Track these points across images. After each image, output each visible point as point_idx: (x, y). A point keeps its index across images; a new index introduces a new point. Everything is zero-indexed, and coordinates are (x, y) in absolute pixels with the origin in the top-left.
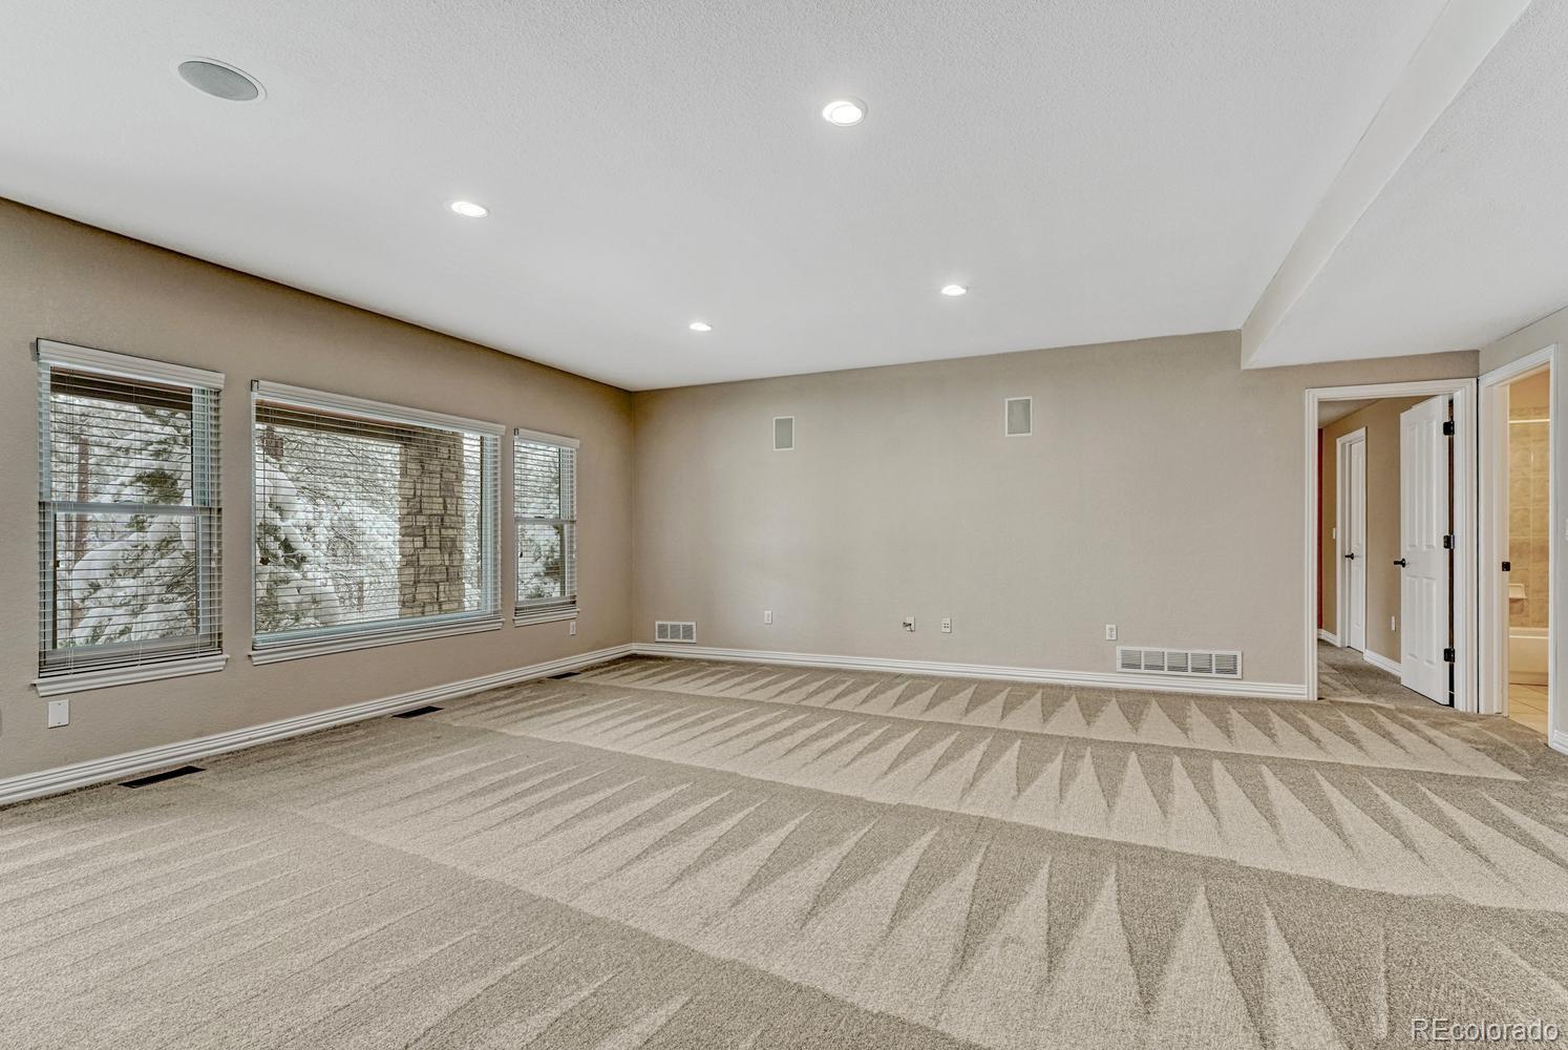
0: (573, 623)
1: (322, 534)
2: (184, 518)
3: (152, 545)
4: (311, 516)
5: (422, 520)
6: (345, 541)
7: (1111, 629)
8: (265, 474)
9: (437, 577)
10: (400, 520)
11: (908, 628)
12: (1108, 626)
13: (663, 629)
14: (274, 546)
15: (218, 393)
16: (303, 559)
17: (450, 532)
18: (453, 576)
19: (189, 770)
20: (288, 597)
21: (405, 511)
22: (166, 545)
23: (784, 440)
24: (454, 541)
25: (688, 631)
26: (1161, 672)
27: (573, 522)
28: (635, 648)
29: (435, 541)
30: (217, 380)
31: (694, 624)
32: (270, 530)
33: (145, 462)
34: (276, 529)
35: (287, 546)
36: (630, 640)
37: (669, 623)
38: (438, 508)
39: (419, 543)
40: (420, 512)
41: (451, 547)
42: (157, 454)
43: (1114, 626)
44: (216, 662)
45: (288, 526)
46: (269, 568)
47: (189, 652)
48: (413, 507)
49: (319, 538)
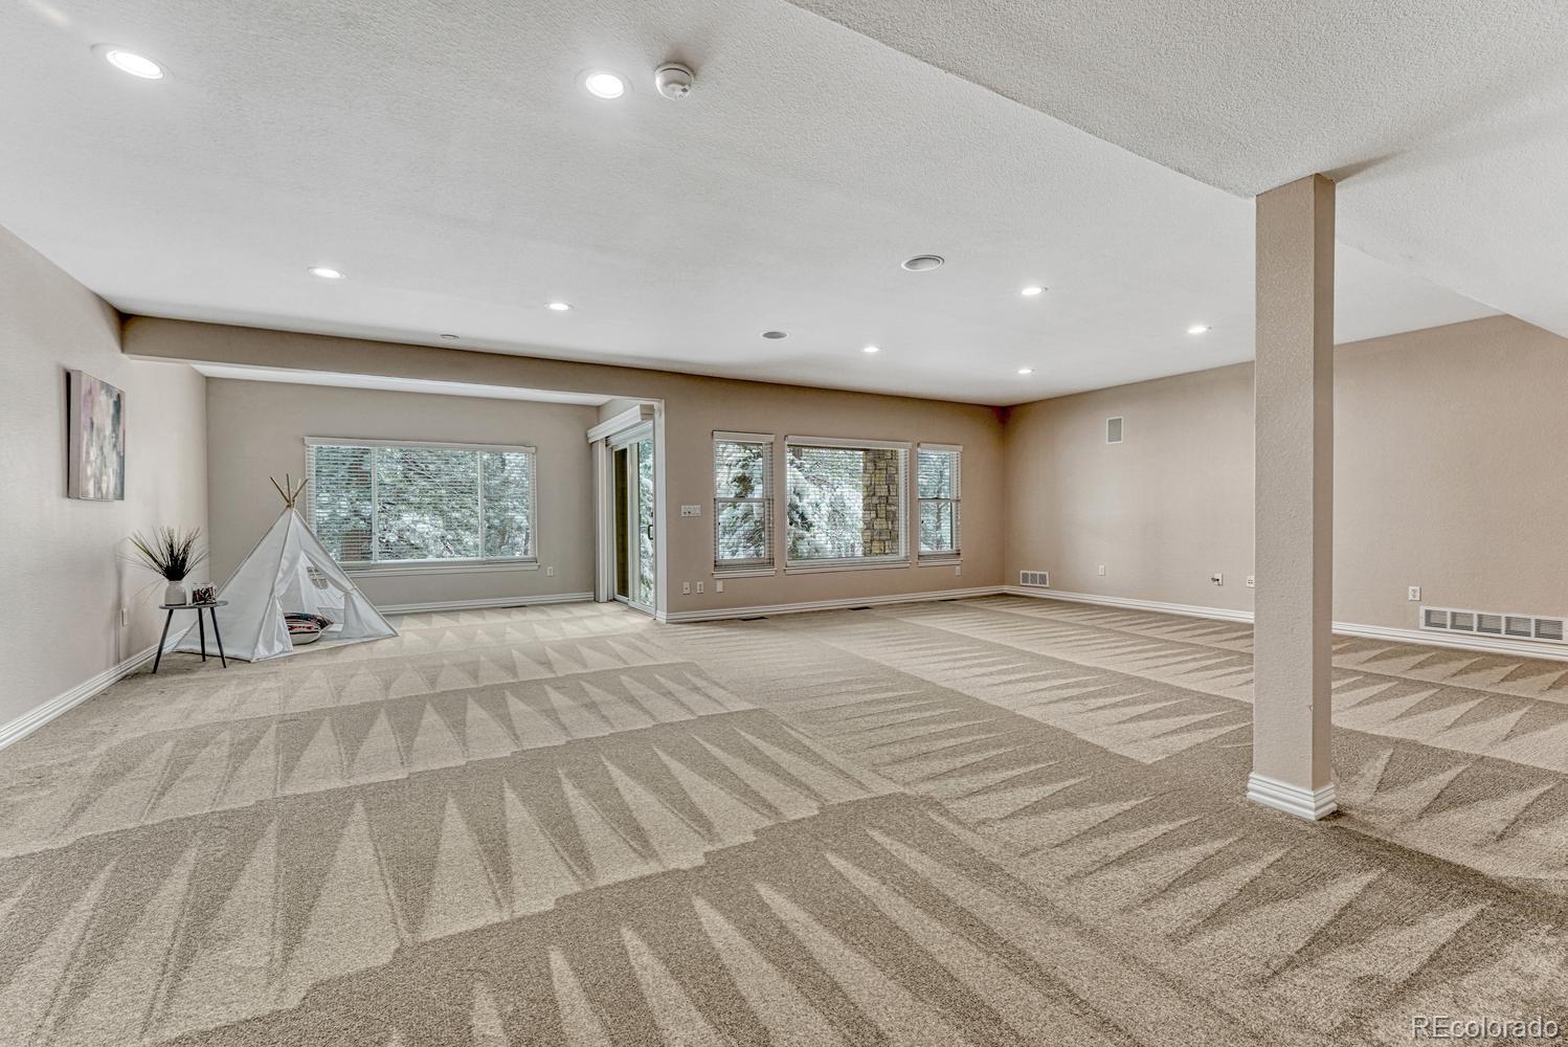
0: (958, 568)
1: (825, 509)
2: (754, 504)
3: (741, 516)
4: (818, 497)
5: (875, 500)
6: (837, 515)
7: (1414, 591)
8: (792, 475)
9: (884, 538)
10: (864, 499)
11: (1216, 583)
12: (1411, 588)
13: (1025, 576)
14: (797, 518)
15: (772, 444)
16: (811, 525)
17: (893, 508)
18: (894, 538)
19: (762, 618)
20: (803, 548)
21: (865, 494)
22: (746, 516)
23: (1115, 435)
24: (894, 513)
25: (1043, 578)
26: (1470, 632)
27: (958, 501)
28: (1006, 589)
29: (882, 514)
30: (771, 438)
31: (1047, 573)
32: (794, 507)
33: (737, 471)
34: (797, 507)
35: (802, 517)
36: (1002, 582)
37: (1029, 572)
38: (884, 492)
39: (873, 515)
40: (874, 495)
41: (892, 517)
42: (743, 467)
43: (1418, 588)
44: (770, 572)
45: (804, 505)
46: (793, 527)
47: (762, 565)
48: (870, 492)
49: (823, 512)
